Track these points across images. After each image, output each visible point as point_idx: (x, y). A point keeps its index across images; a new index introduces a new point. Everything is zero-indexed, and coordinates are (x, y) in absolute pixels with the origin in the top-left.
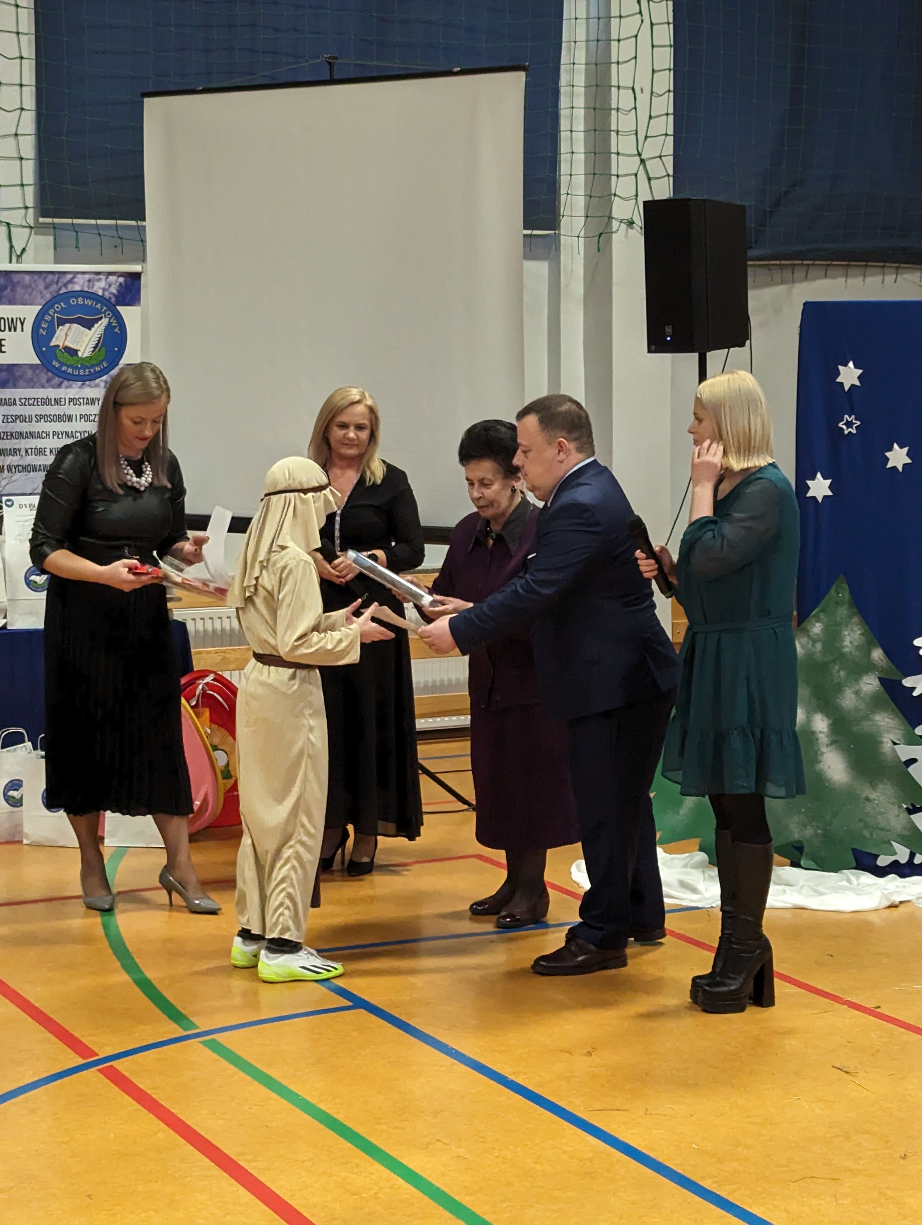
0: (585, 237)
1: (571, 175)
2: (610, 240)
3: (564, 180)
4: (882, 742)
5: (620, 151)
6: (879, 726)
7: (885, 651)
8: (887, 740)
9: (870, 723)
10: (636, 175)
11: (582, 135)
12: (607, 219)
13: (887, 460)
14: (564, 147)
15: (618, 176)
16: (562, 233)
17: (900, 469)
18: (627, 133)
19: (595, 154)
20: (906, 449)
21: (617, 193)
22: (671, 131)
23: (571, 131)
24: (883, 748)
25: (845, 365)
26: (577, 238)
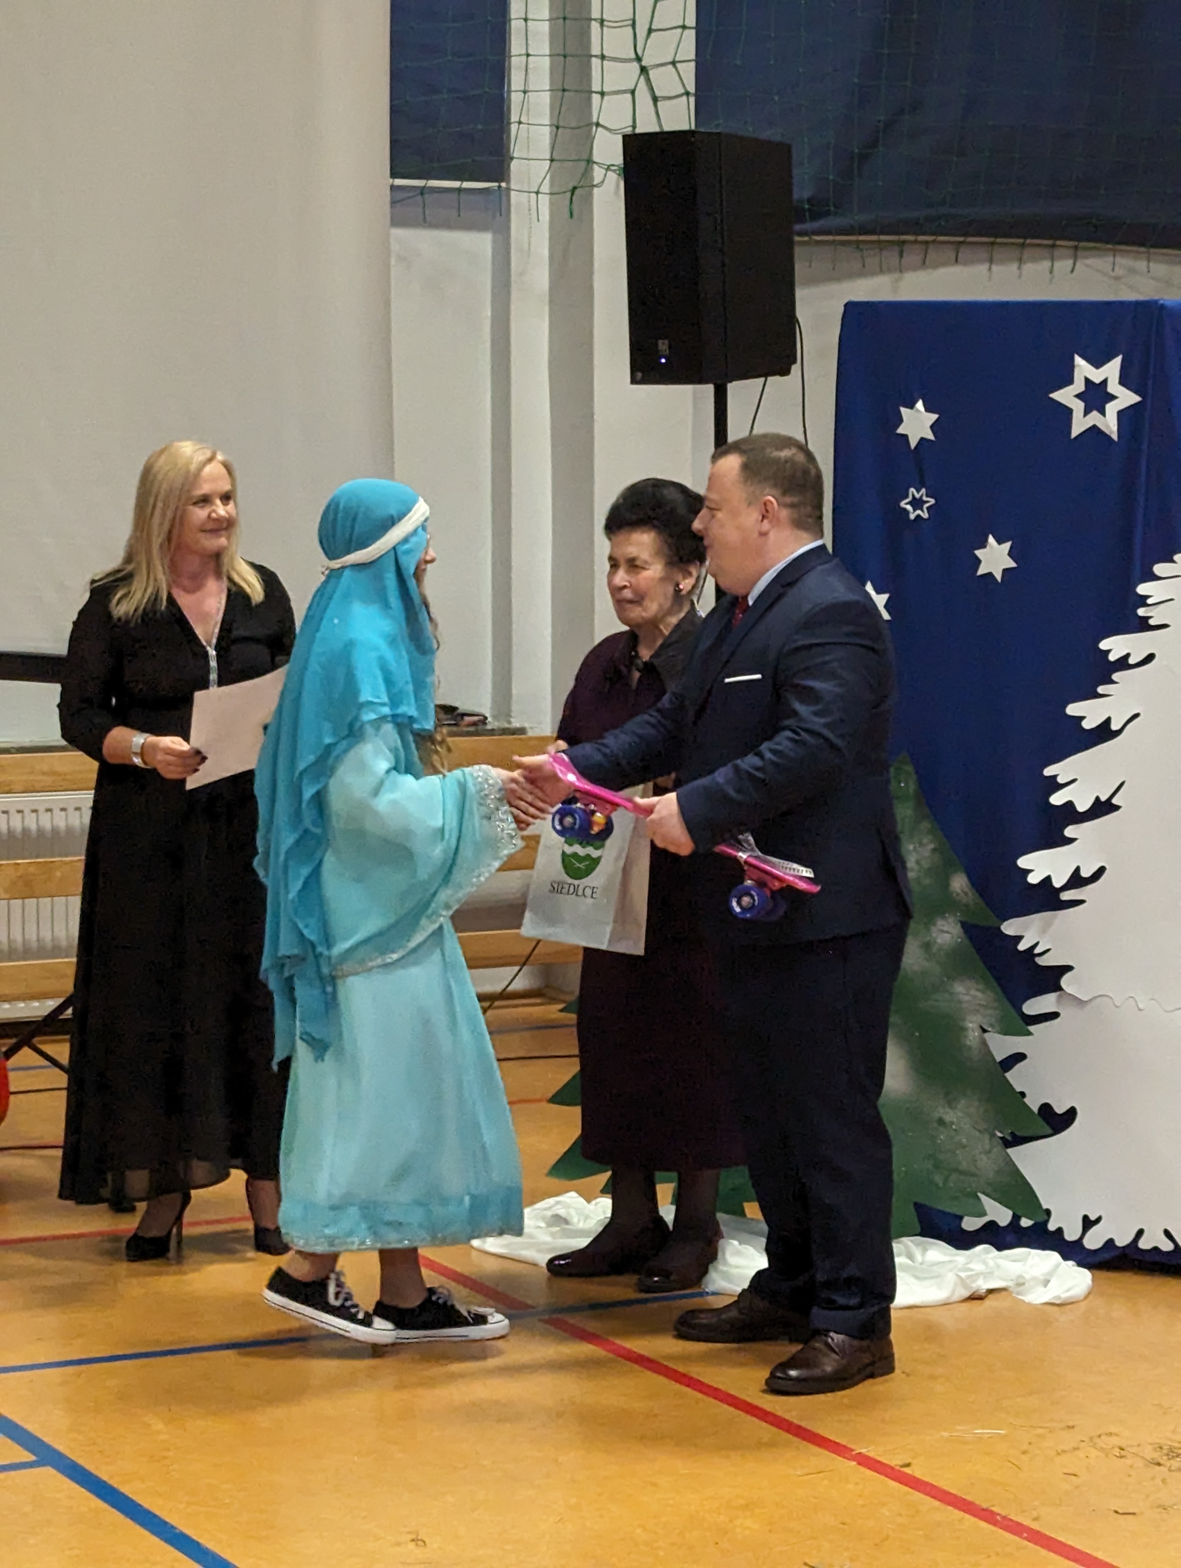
0: (551, 194)
1: (525, 92)
2: (588, 200)
3: (516, 98)
4: (964, 1029)
5: (605, 53)
6: (960, 1002)
7: (970, 878)
8: (972, 1025)
9: (947, 996)
10: (633, 92)
11: (545, 27)
12: (583, 164)
13: (979, 561)
14: (516, 46)
15: (602, 94)
16: (512, 187)
17: (999, 577)
18: (618, 25)
19: (565, 56)
20: (1007, 545)
21: (601, 122)
22: (691, 21)
23: (526, 20)
24: (966, 1036)
25: (911, 406)
26: (534, 195)
